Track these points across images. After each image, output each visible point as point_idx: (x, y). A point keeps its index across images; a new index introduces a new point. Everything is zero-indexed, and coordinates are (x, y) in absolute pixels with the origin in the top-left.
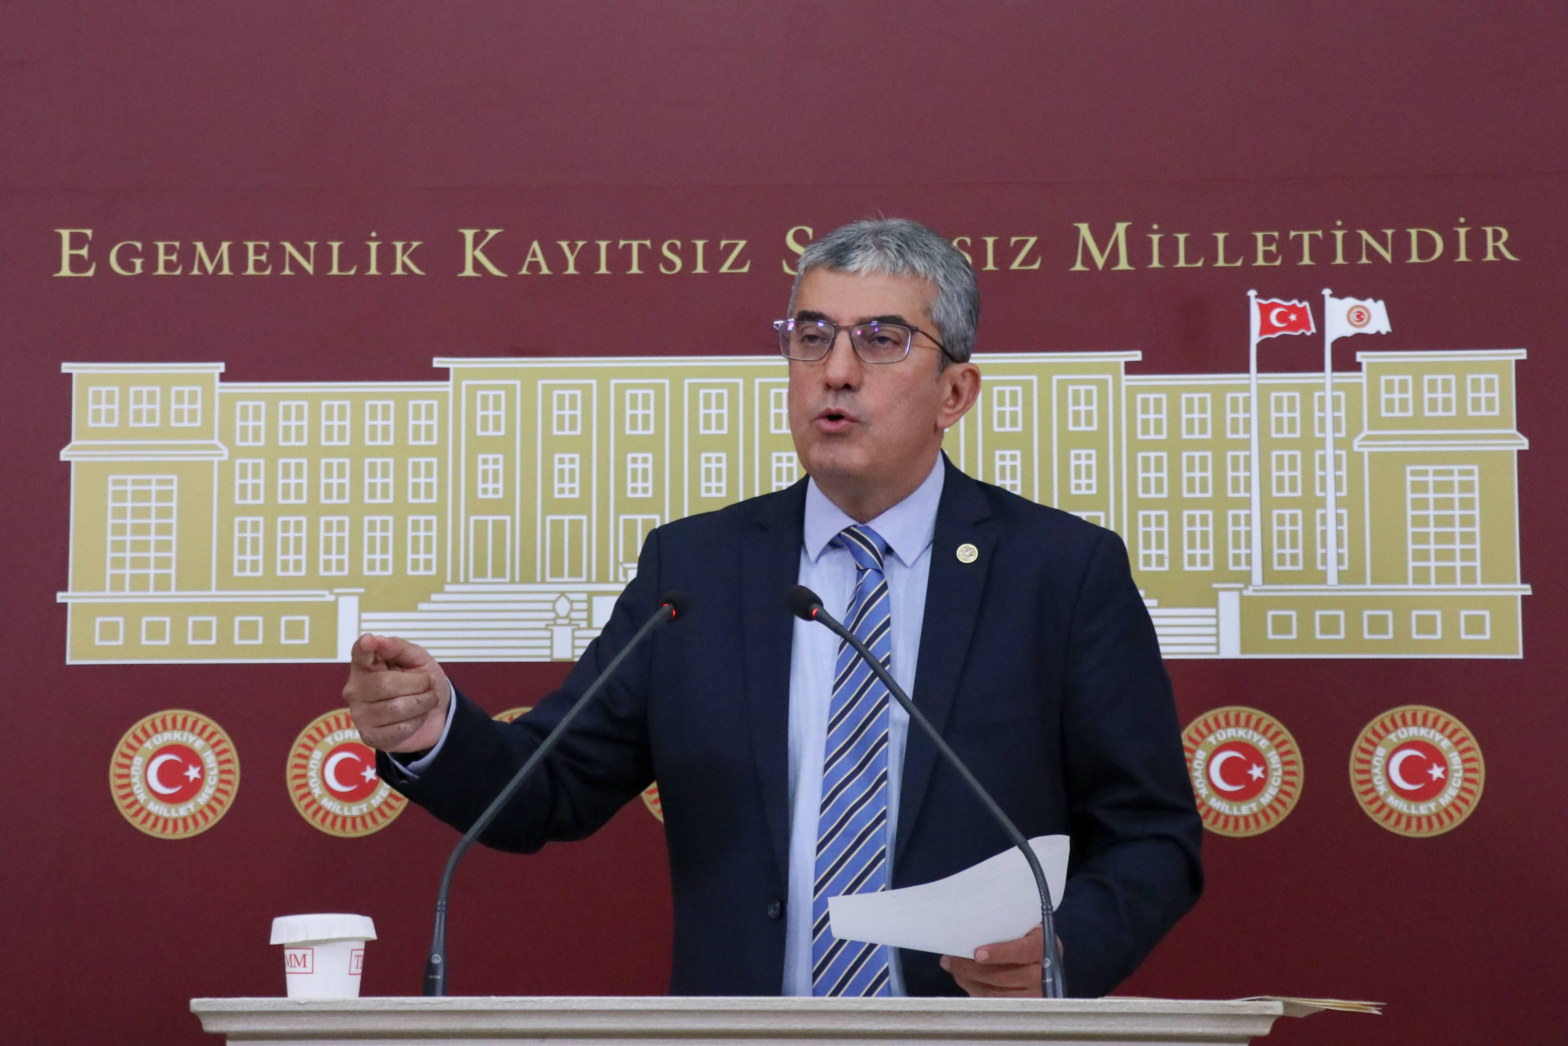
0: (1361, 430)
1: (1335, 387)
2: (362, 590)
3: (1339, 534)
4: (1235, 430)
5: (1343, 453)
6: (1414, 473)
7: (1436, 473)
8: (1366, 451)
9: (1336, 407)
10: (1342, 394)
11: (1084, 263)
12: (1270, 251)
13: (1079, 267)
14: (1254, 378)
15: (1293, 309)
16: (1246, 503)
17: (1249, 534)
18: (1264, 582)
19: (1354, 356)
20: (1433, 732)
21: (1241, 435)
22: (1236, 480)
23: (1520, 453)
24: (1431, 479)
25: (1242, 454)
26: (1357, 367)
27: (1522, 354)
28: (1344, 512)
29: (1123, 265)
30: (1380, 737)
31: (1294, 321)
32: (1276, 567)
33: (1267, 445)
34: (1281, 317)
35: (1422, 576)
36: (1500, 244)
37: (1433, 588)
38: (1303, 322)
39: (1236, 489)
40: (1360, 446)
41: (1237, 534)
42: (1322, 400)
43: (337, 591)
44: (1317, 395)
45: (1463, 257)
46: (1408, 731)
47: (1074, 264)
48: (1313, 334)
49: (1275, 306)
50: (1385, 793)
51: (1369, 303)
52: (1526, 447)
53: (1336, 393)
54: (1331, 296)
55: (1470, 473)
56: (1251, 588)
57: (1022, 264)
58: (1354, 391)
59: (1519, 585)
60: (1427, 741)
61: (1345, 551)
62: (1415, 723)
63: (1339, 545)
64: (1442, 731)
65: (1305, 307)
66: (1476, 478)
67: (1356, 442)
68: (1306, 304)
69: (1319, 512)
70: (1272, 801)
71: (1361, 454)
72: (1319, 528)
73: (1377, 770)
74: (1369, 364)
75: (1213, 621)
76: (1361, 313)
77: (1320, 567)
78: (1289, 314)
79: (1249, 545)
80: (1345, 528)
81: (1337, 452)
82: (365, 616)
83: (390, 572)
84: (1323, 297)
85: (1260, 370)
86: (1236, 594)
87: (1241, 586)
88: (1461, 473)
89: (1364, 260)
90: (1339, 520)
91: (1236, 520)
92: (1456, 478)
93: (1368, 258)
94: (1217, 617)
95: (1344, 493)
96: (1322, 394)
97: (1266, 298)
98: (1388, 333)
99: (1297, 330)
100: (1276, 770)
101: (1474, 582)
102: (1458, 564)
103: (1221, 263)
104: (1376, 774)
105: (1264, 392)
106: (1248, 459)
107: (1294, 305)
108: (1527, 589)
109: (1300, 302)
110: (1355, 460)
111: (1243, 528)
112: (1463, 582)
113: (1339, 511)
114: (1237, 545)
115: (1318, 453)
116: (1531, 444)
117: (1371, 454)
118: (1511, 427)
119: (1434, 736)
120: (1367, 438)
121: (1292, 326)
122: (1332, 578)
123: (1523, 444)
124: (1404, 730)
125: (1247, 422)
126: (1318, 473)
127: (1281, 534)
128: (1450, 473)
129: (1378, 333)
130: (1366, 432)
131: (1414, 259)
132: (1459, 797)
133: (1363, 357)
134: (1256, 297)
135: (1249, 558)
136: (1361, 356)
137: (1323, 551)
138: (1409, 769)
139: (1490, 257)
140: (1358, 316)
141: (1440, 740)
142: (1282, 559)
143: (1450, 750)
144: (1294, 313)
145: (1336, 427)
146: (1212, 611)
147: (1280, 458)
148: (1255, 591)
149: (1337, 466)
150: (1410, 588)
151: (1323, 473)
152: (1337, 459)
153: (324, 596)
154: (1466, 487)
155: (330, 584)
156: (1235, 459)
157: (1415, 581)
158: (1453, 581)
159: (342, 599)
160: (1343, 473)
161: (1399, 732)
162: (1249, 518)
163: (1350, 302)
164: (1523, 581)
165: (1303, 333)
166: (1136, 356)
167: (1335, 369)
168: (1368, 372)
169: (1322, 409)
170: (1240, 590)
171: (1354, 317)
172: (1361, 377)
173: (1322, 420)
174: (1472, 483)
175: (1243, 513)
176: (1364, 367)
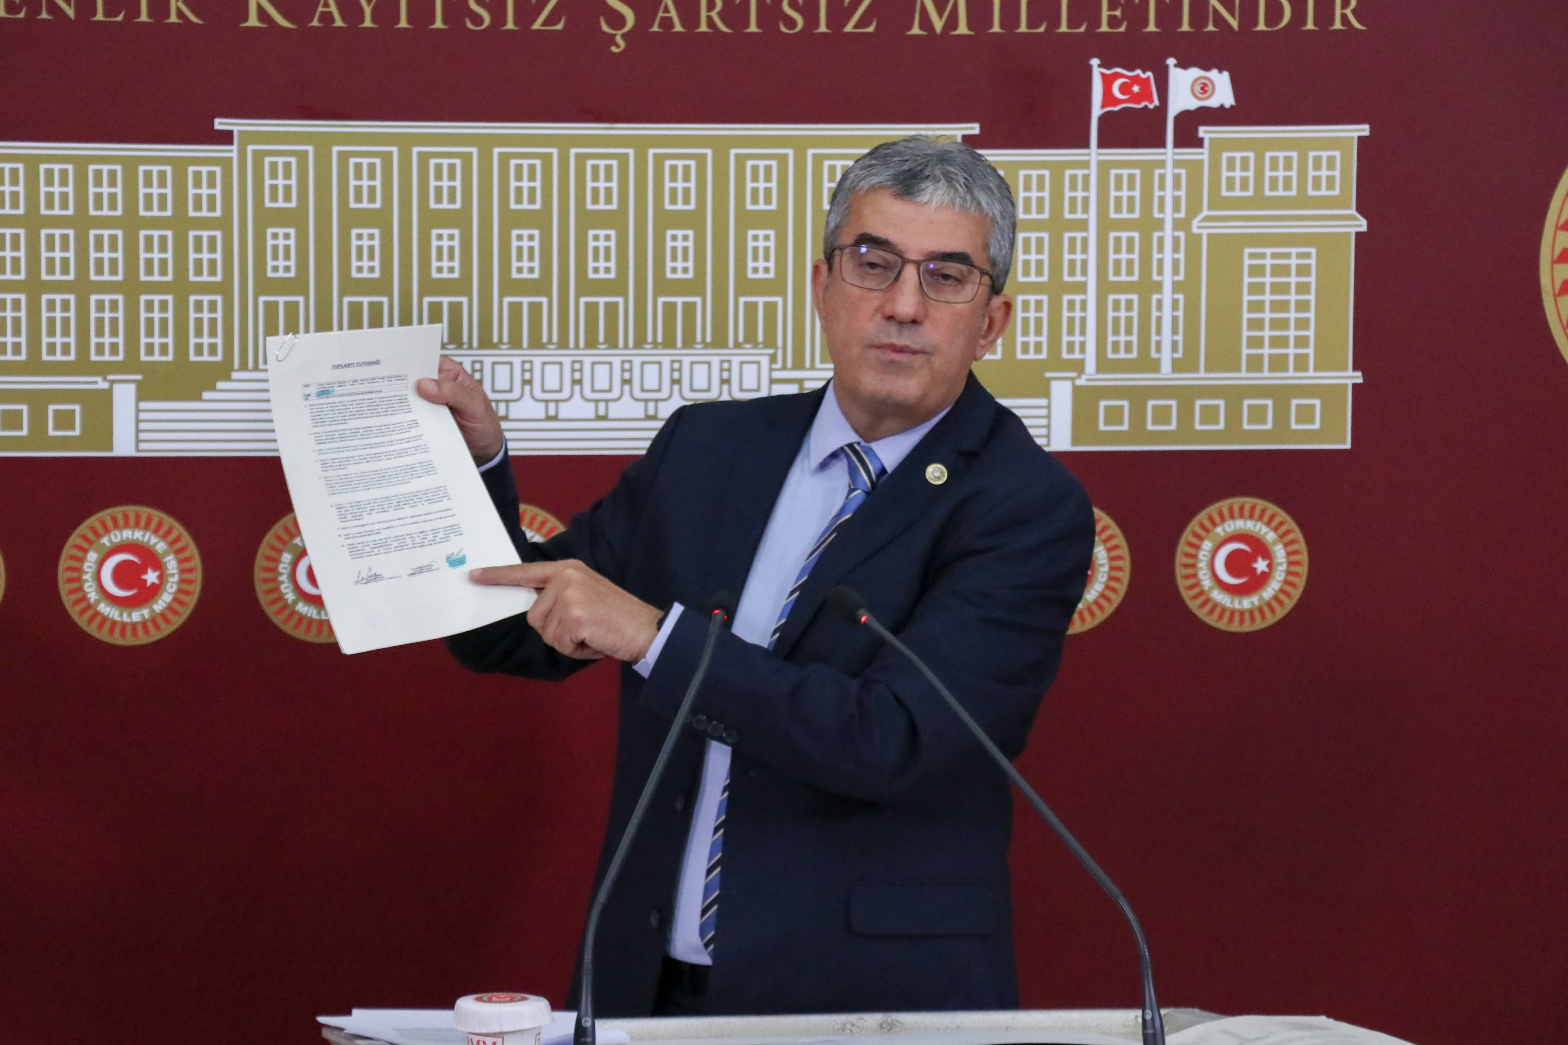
0: (1200, 210)
1: (1177, 164)
2: (138, 377)
3: (1175, 320)
4: (1073, 210)
5: (1182, 234)
6: (1252, 256)
7: (1274, 256)
8: (1205, 232)
9: (1177, 186)
10: (1183, 172)
11: (921, 27)
12: (1115, 17)
13: (916, 30)
14: (1094, 154)
15: (1136, 80)
16: (1081, 288)
17: (1083, 320)
18: (1099, 370)
19: (1196, 131)
20: (1259, 525)
21: (1079, 215)
22: (1072, 263)
23: (1359, 235)
24: (1268, 262)
25: (1079, 235)
26: (1199, 143)
27: (1364, 130)
28: (1180, 297)
29: (963, 29)
30: (1207, 530)
31: (1137, 93)
32: (1110, 355)
33: (1105, 225)
34: (1124, 89)
35: (1255, 364)
36: (1348, 12)
37: (1266, 377)
38: (1145, 94)
39: (1072, 272)
40: (1199, 227)
41: (1071, 320)
42: (1162, 178)
43: (110, 377)
44: (1157, 172)
45: (1310, 26)
46: (1235, 524)
47: (910, 27)
48: (1156, 107)
49: (1118, 76)
50: (1210, 587)
51: (1214, 74)
52: (1364, 229)
53: (1177, 171)
54: (1176, 66)
55: (1308, 255)
56: (1084, 377)
57: (856, 27)
58: (1194, 168)
59: (1350, 373)
60: (1254, 534)
61: (1180, 338)
62: (1242, 516)
63: (1175, 331)
64: (1268, 524)
65: (1148, 79)
66: (1313, 261)
67: (1196, 223)
68: (1149, 74)
69: (1155, 297)
70: (1097, 598)
71: (1200, 235)
72: (1155, 314)
73: (1203, 565)
74: (1211, 140)
75: (1044, 412)
76: (1206, 85)
77: (1154, 355)
78: (1131, 85)
79: (1083, 332)
80: (1180, 313)
81: (1176, 234)
82: (143, 405)
83: (170, 358)
84: (1166, 67)
85: (1102, 144)
86: (1068, 385)
87: (1074, 375)
88: (1300, 256)
89: (1211, 28)
90: (1175, 305)
91: (1071, 305)
92: (1293, 262)
93: (1215, 25)
94: (1048, 407)
95: (1181, 277)
96: (1162, 171)
97: (1108, 68)
98: (1232, 107)
99: (1139, 103)
100: (1102, 565)
101: (1306, 369)
102: (1292, 351)
103: (1064, 28)
104: (1201, 568)
105: (1104, 167)
106: (1085, 241)
107: (1138, 76)
108: (1358, 378)
109: (1144, 72)
110: (1194, 241)
111: (1078, 314)
112: (1296, 369)
113: (1176, 296)
114: (1071, 332)
115: (1156, 235)
116: (1369, 226)
117: (1209, 236)
118: (1349, 208)
119: (1260, 529)
120: (1207, 219)
121: (1135, 98)
122: (1166, 366)
123: (1361, 226)
124: (1231, 522)
125: (1086, 200)
126: (1156, 256)
127: (1116, 320)
128: (1288, 256)
129: (1222, 106)
130: (1206, 212)
131: (1261, 26)
132: (1282, 590)
133: (1206, 132)
134: (1100, 66)
135: (1083, 345)
136: (1204, 132)
137: (1158, 338)
138: (1235, 563)
139: (1338, 25)
140: (1202, 88)
141: (1266, 533)
142: (1116, 346)
143: (1274, 543)
144: (1138, 84)
145: (1176, 208)
146: (1043, 402)
147: (1118, 240)
148: (1088, 380)
149: (1176, 249)
150: (1243, 377)
151: (1160, 256)
152: (1176, 240)
153: (96, 383)
154: (1303, 270)
155: (103, 369)
156: (1072, 241)
157: (1249, 370)
158: (1286, 369)
159: (117, 388)
160: (1181, 256)
161: (1226, 525)
162: (1084, 303)
163: (1195, 72)
164: (1355, 368)
165: (1146, 106)
166: (974, 129)
167: (1178, 144)
168: (1210, 150)
169: (1162, 187)
170: (1072, 379)
171: (1198, 88)
172: (1202, 154)
173: (1162, 199)
174: (1308, 266)
175: (1078, 298)
176: (1206, 143)
